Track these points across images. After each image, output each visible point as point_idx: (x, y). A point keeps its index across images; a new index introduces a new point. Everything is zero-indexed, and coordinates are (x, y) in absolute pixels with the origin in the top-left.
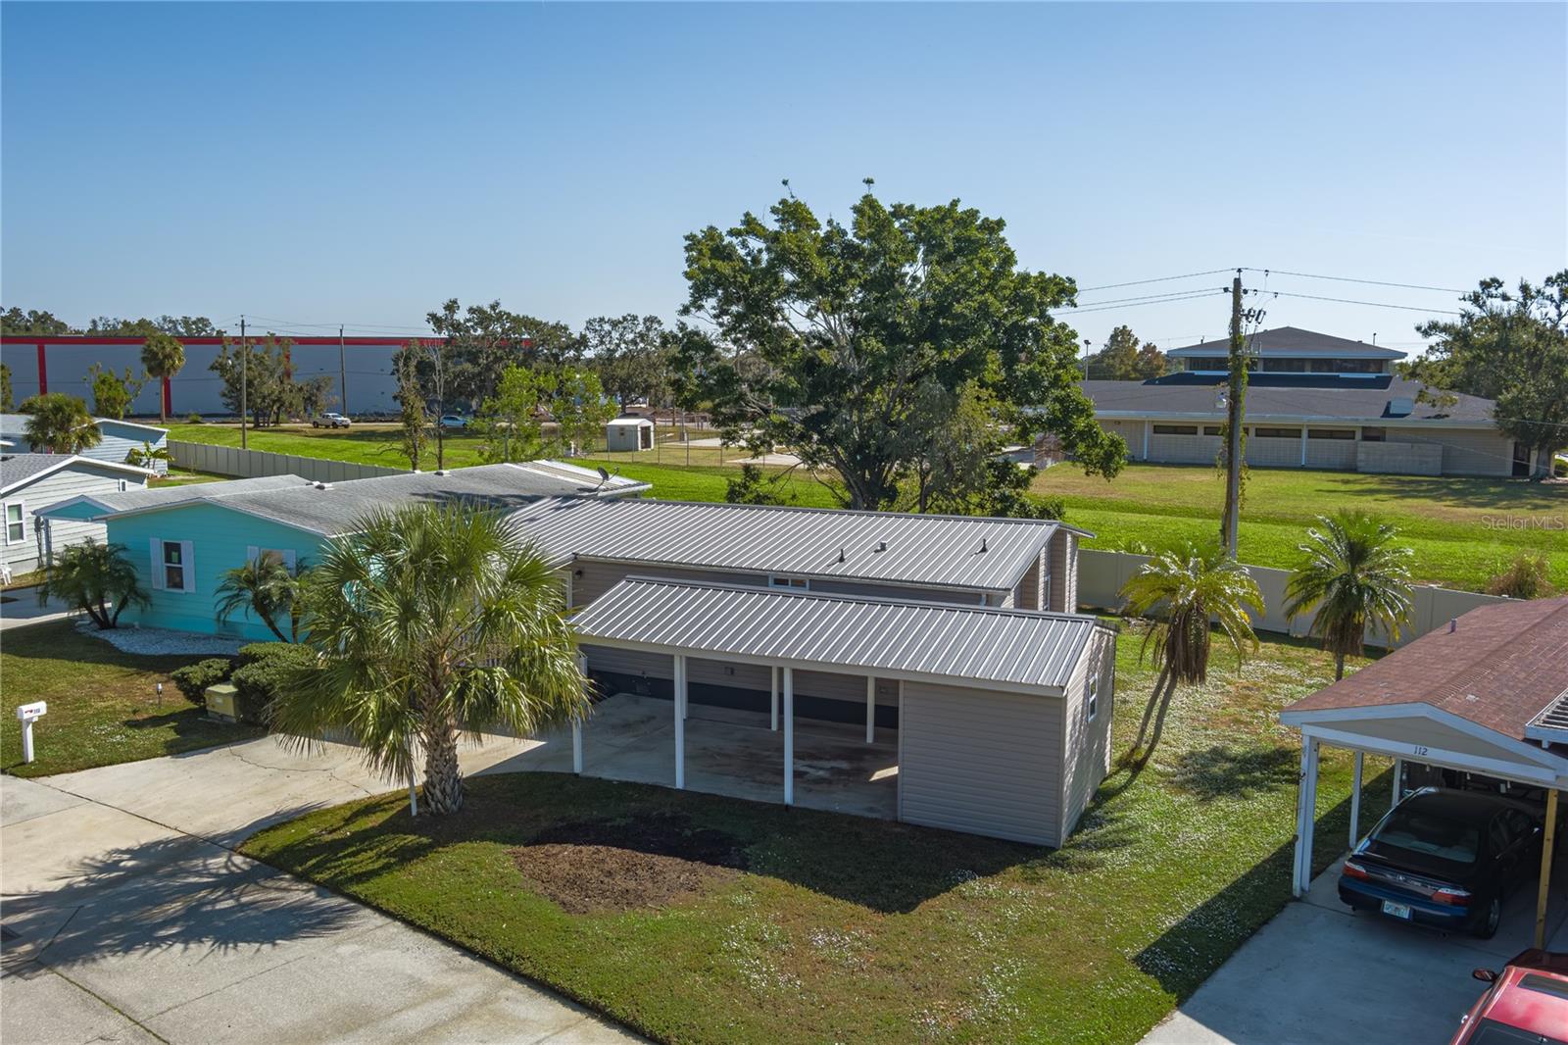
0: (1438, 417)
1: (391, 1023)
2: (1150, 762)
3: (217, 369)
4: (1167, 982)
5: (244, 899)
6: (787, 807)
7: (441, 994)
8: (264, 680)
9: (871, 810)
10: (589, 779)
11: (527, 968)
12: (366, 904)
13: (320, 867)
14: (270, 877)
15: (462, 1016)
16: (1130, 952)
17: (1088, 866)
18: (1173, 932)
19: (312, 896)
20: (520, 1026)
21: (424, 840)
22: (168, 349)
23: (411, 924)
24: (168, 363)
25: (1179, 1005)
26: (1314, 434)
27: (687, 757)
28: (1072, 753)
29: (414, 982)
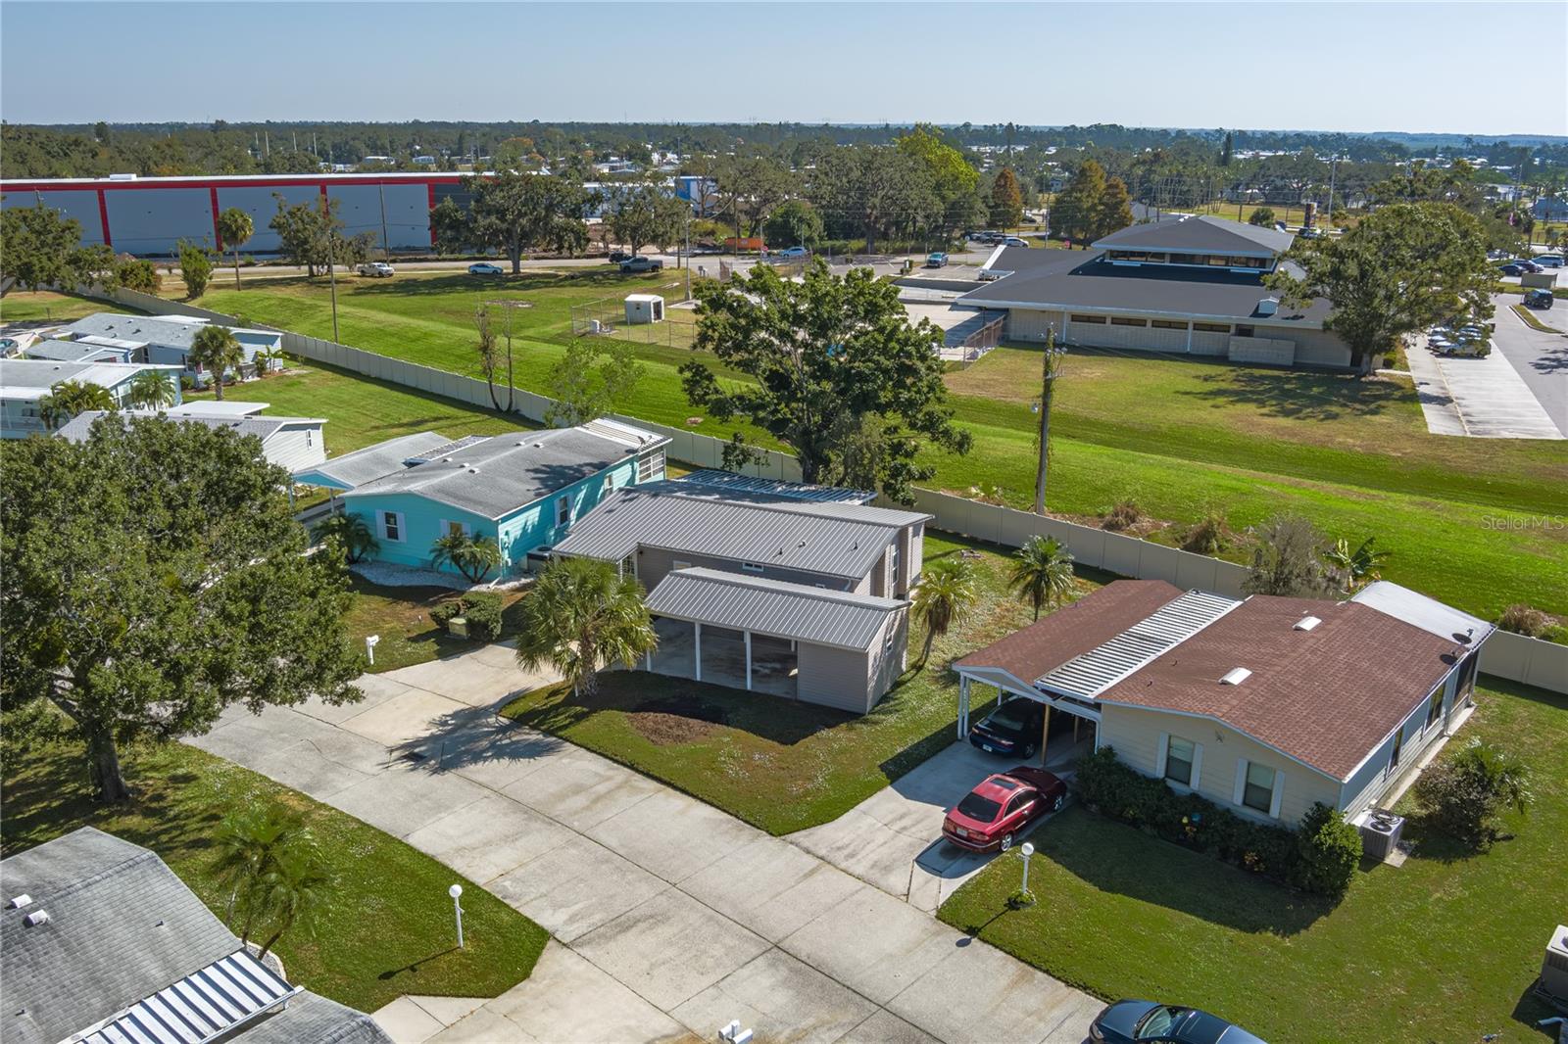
0: (1296, 318)
1: (594, 790)
2: (926, 664)
3: (275, 227)
4: (888, 776)
5: (514, 739)
6: (749, 692)
7: (609, 779)
8: (483, 619)
9: (787, 693)
10: (655, 675)
11: (641, 768)
12: (567, 740)
13: (541, 723)
14: (519, 728)
15: (619, 787)
16: (879, 763)
17: (876, 723)
18: (900, 755)
19: (541, 736)
20: (641, 791)
21: (585, 709)
22: (240, 221)
23: (588, 749)
24: (241, 234)
25: (891, 784)
26: (1198, 327)
27: (701, 661)
28: (874, 674)
29: (597, 774)
